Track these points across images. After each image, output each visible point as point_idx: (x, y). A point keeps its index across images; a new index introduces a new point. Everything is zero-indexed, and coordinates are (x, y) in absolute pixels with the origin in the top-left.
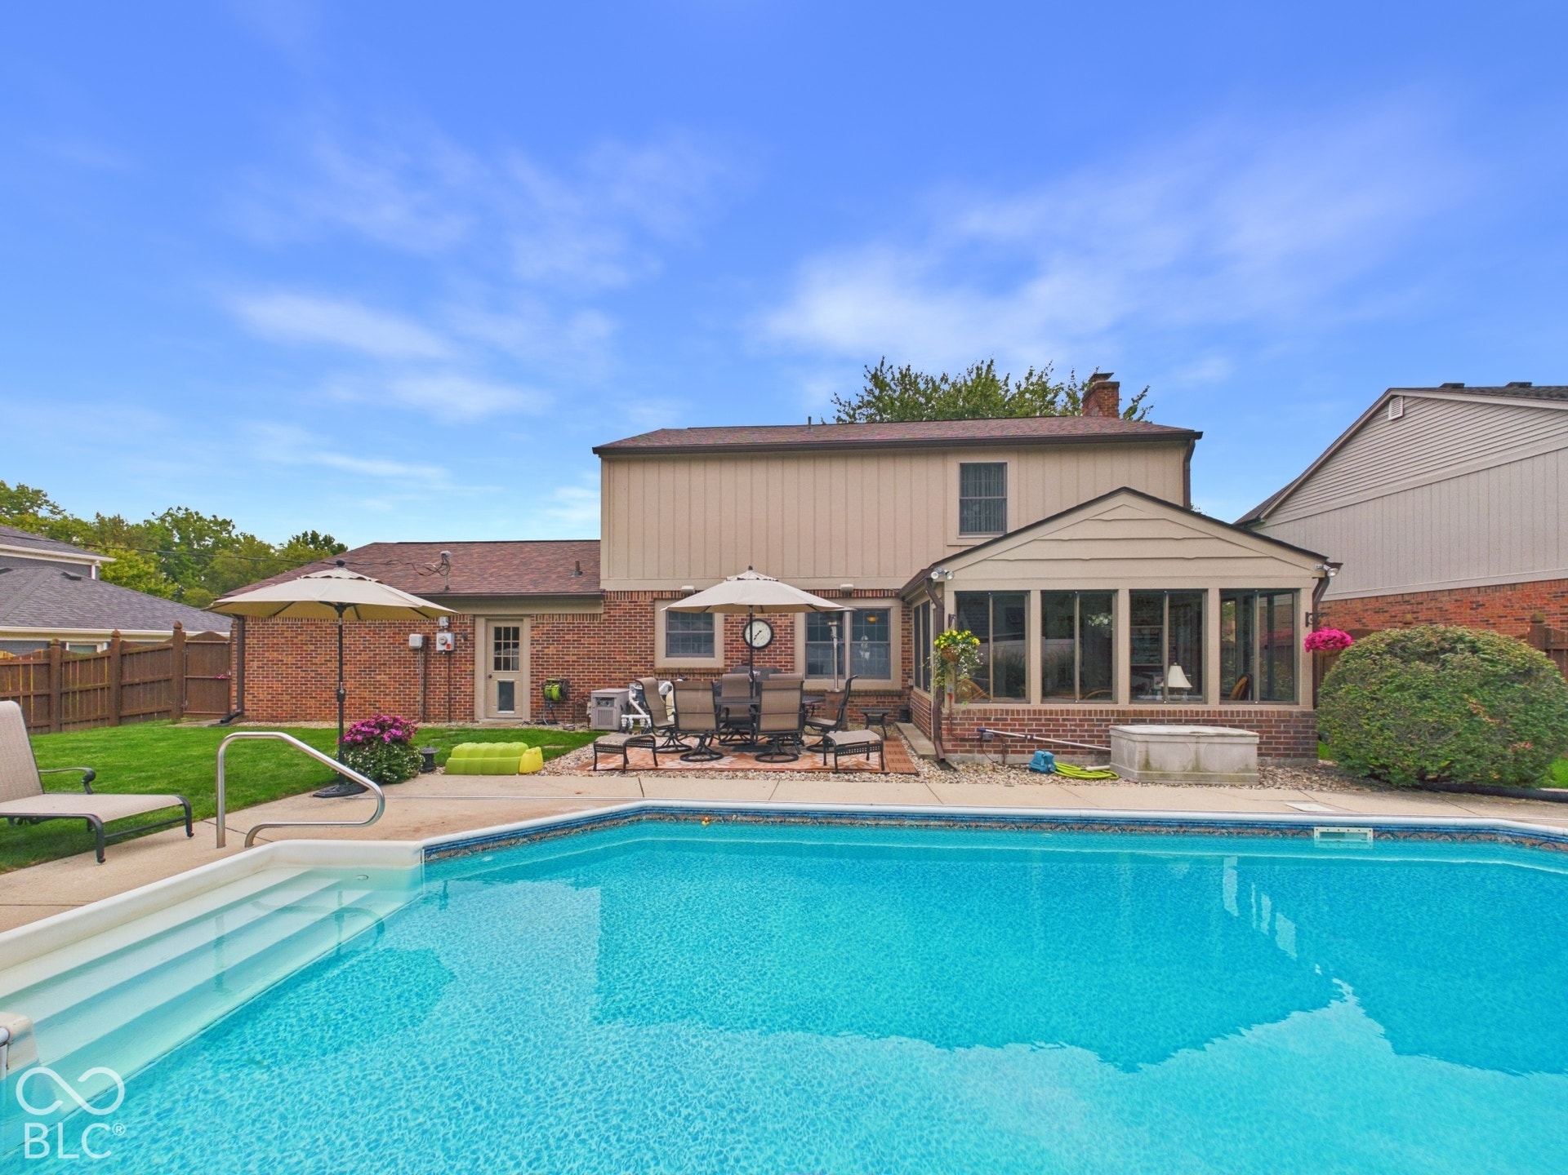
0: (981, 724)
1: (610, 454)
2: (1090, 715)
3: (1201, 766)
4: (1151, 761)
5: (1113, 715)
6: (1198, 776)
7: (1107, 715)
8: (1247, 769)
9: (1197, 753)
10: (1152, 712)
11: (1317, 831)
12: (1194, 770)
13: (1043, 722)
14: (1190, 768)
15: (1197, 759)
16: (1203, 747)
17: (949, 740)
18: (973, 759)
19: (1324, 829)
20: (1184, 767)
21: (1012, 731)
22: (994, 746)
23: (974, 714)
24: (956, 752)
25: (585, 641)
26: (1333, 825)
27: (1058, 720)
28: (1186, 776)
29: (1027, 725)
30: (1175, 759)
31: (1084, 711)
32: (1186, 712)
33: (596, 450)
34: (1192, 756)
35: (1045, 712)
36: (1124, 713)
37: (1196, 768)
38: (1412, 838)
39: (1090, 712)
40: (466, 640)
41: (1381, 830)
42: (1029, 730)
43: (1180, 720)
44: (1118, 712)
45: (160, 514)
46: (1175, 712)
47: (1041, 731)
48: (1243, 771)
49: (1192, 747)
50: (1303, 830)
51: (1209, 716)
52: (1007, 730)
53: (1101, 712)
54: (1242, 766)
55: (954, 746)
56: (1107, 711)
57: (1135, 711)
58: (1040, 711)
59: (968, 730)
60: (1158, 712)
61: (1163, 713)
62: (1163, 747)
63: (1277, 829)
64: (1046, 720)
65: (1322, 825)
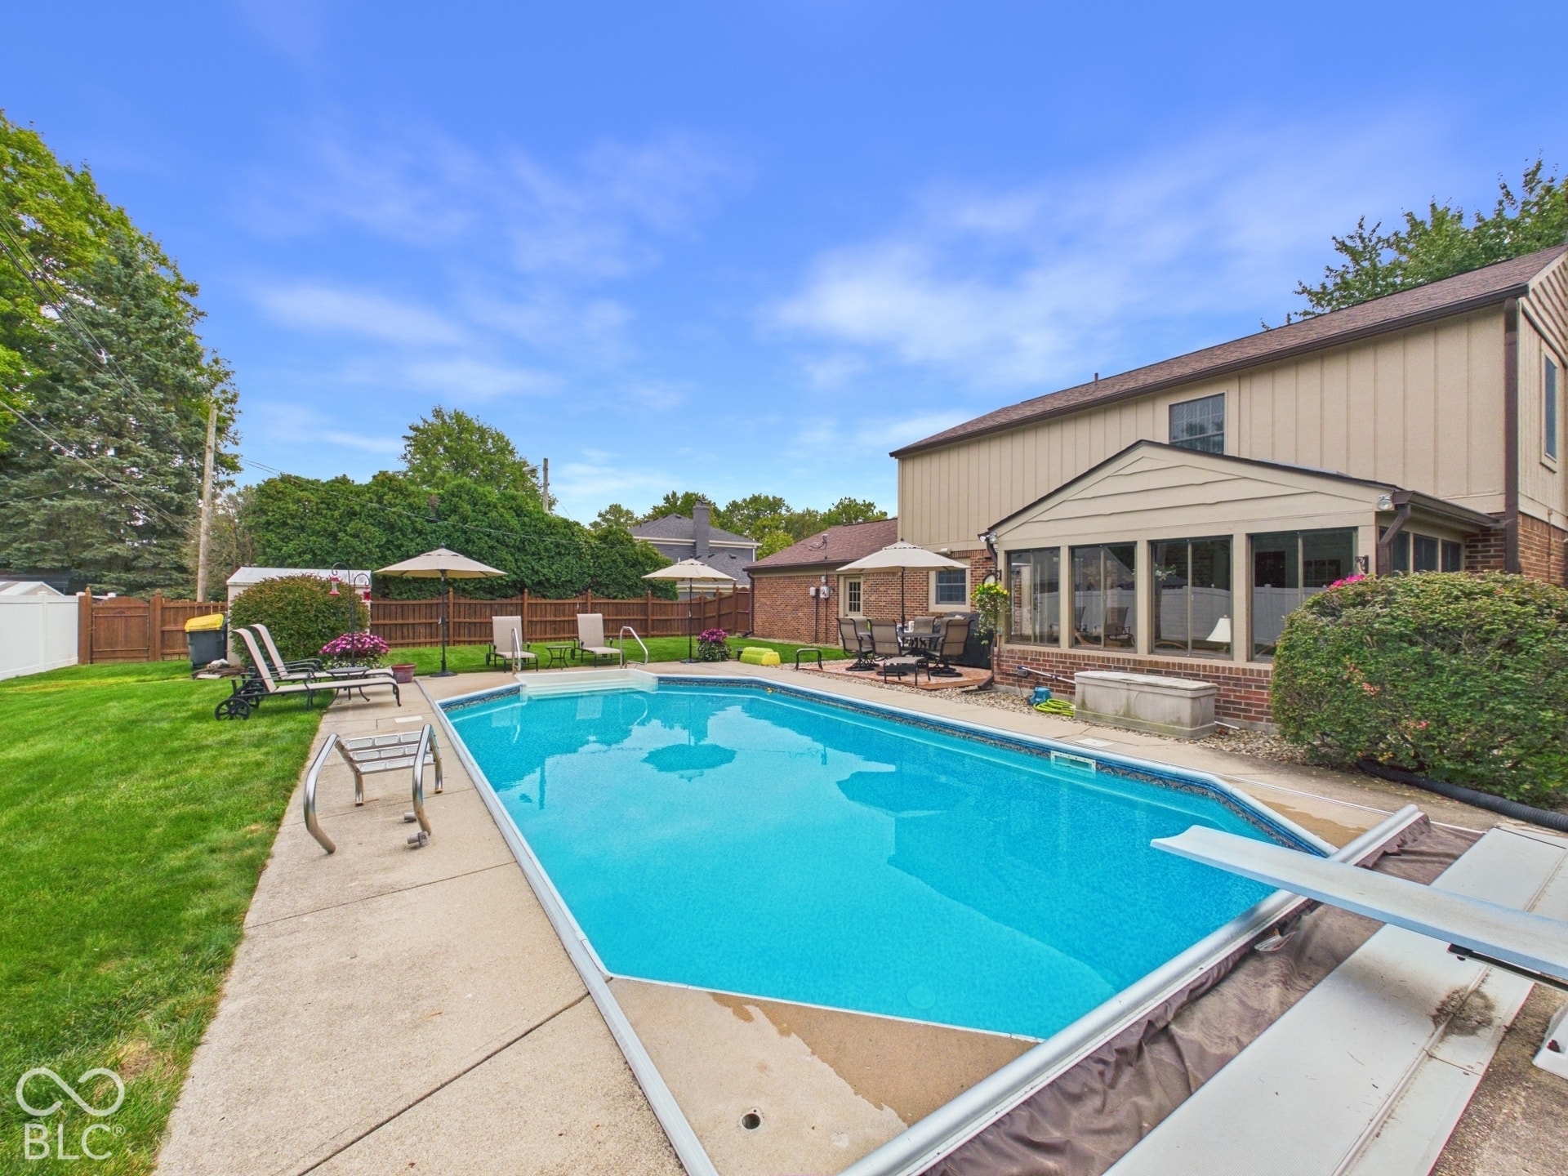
0: (1020, 663)
1: (904, 455)
2: (1108, 662)
3: (1132, 713)
4: (1087, 702)
5: (1129, 664)
6: (1129, 722)
7: (1124, 663)
8: (1179, 722)
9: (1128, 699)
10: (1168, 664)
11: (1053, 754)
12: (1124, 716)
13: (1068, 665)
14: (1121, 713)
15: (1128, 705)
16: (1134, 694)
17: (999, 674)
18: (1015, 691)
19: (1058, 754)
20: (1117, 711)
21: (1044, 670)
22: (1030, 682)
23: (1016, 653)
24: (1003, 684)
25: (890, 592)
26: (1066, 752)
27: (1080, 664)
28: (1117, 720)
29: (1054, 666)
30: (1110, 703)
31: (1103, 658)
32: (1205, 667)
33: (892, 455)
34: (1124, 702)
35: (1070, 656)
36: (1140, 662)
37: (1127, 714)
38: (1129, 777)
39: (1108, 659)
40: (834, 590)
41: (1104, 765)
42: (1057, 671)
43: (1198, 675)
44: (1135, 661)
45: (836, 504)
46: (1192, 666)
47: (1066, 672)
48: (1174, 723)
49: (1124, 693)
50: (1043, 751)
51: (1230, 673)
52: (1039, 670)
53: (1119, 659)
54: (1175, 720)
55: (1002, 678)
56: (1124, 660)
57: (1150, 662)
58: (1066, 655)
59: (1011, 666)
60: (1174, 664)
61: (1180, 666)
62: (1097, 691)
63: (1026, 747)
64: (1071, 663)
65: (1057, 750)
